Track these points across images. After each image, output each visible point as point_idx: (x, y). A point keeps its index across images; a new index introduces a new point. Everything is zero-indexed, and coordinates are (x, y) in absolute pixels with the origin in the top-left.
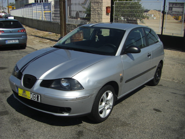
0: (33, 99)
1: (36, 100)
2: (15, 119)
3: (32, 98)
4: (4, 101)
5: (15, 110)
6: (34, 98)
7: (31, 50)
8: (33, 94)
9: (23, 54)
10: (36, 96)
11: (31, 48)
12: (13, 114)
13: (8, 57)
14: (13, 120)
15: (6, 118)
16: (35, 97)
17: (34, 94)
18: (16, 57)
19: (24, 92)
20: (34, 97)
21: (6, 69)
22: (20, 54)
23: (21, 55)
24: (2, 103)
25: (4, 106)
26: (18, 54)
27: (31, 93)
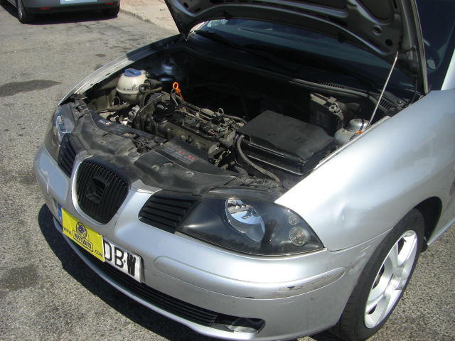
0: (112, 263)
1: (125, 269)
2: (58, 310)
3: (110, 259)
4: (29, 221)
5: (60, 263)
6: (119, 262)
7: (132, 20)
8: (113, 246)
9: (109, 33)
10: (126, 256)
11: (134, 15)
12: (52, 285)
13: (66, 44)
14: (47, 314)
15: (24, 303)
16: (121, 258)
17: (116, 249)
18: (88, 45)
19: (81, 229)
20: (116, 257)
21: (54, 88)
22: (99, 36)
23: (100, 39)
24: (22, 230)
25: (27, 243)
26: (95, 35)
27: (104, 242)
